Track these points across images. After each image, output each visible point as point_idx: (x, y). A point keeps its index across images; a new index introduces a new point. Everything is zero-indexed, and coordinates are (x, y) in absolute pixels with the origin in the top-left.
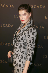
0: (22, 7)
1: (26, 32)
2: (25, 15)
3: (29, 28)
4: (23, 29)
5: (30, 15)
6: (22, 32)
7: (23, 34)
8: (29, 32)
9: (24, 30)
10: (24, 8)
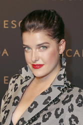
0: (34, 20)
1: (60, 105)
2: (46, 47)
3: (66, 94)
4: (46, 97)
5: (62, 48)
6: (41, 107)
7: (50, 114)
8: (75, 105)
9: (49, 98)
10: (41, 22)
